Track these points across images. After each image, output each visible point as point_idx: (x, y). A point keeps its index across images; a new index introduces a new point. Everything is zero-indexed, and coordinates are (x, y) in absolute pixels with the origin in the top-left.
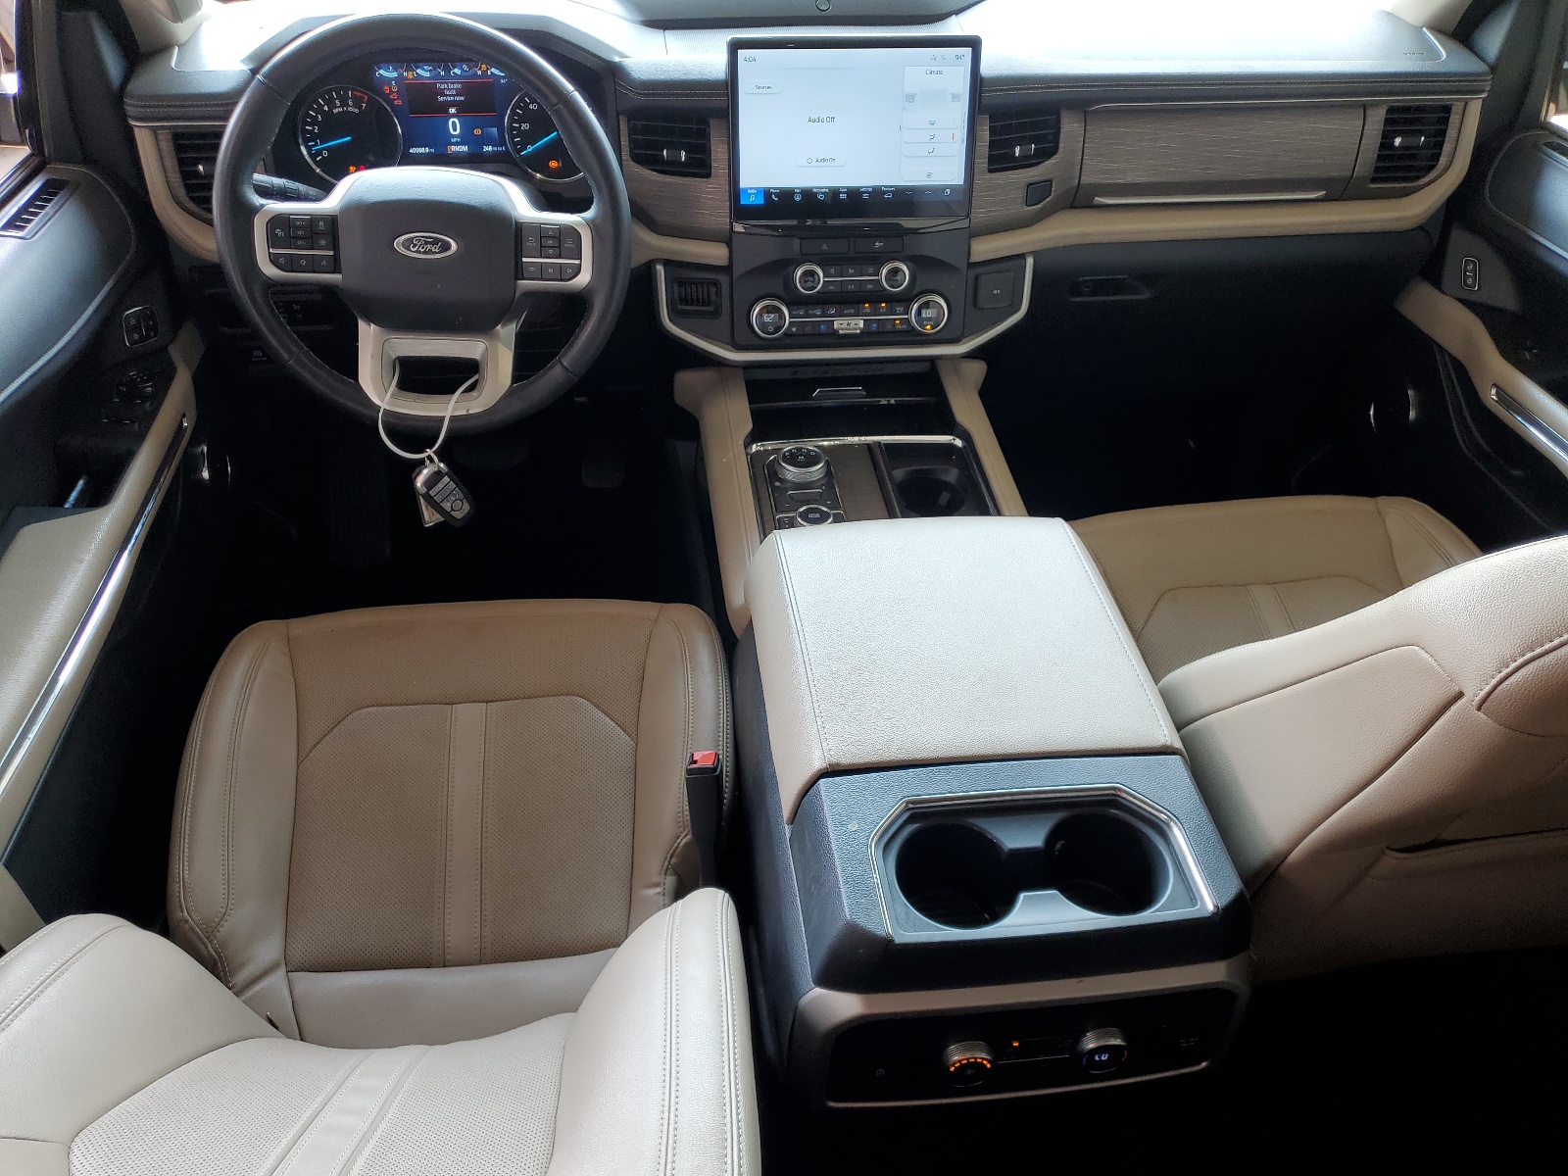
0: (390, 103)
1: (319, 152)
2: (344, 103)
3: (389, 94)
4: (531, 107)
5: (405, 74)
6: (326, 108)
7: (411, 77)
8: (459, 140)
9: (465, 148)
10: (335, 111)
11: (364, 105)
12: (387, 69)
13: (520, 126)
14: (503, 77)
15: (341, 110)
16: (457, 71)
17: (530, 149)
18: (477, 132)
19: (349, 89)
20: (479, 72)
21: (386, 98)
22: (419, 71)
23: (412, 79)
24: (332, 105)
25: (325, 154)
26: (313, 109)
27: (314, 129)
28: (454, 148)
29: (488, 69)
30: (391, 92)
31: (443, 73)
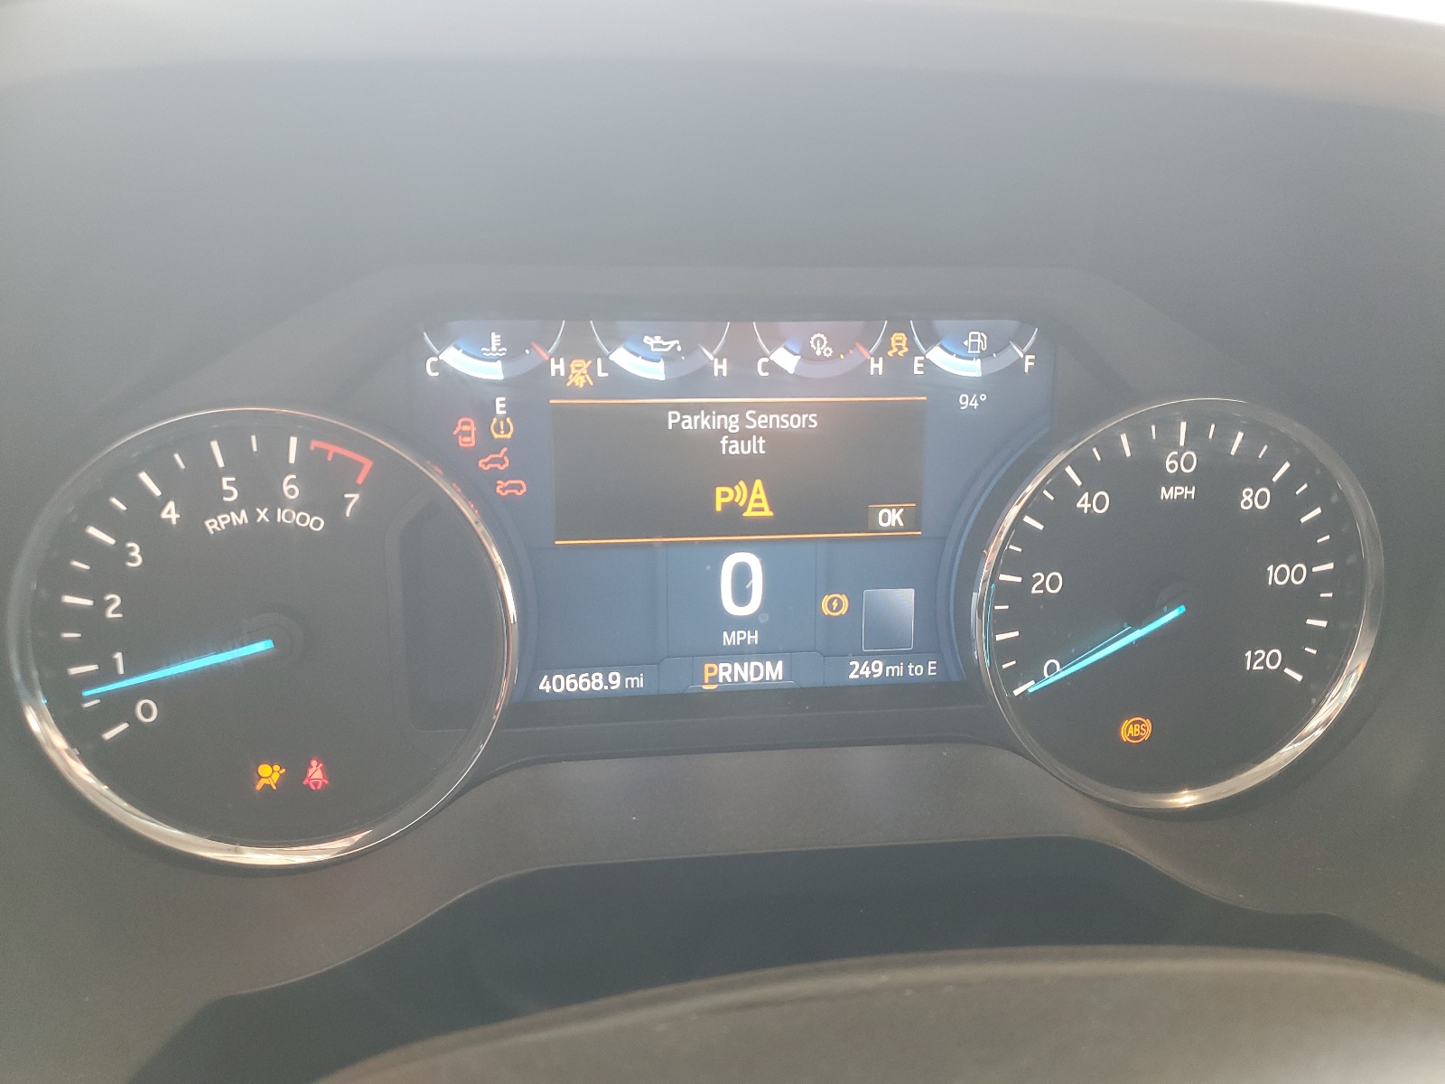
0: (479, 490)
1: (119, 706)
2: (260, 491)
3: (476, 454)
4: (1083, 504)
5: (557, 367)
6: (170, 513)
7: (579, 380)
8: (753, 638)
9: (774, 672)
10: (213, 525)
11: (355, 497)
12: (477, 349)
13: (1028, 582)
14: (970, 386)
15: (241, 518)
16: (786, 359)
17: (1055, 672)
18: (834, 605)
19: (291, 426)
20: (877, 367)
21: (460, 467)
22: (622, 357)
23: (585, 392)
24: (202, 499)
25: (148, 712)
26: (109, 521)
27: (102, 605)
28: (728, 673)
29: (914, 351)
30: (488, 444)
31: (721, 367)
